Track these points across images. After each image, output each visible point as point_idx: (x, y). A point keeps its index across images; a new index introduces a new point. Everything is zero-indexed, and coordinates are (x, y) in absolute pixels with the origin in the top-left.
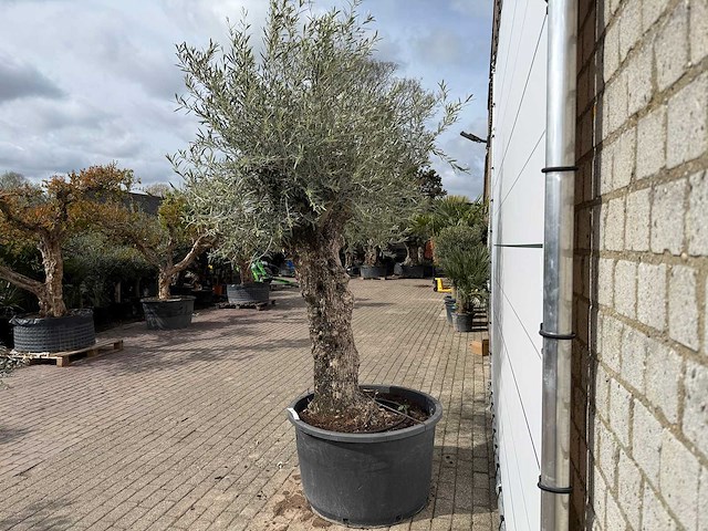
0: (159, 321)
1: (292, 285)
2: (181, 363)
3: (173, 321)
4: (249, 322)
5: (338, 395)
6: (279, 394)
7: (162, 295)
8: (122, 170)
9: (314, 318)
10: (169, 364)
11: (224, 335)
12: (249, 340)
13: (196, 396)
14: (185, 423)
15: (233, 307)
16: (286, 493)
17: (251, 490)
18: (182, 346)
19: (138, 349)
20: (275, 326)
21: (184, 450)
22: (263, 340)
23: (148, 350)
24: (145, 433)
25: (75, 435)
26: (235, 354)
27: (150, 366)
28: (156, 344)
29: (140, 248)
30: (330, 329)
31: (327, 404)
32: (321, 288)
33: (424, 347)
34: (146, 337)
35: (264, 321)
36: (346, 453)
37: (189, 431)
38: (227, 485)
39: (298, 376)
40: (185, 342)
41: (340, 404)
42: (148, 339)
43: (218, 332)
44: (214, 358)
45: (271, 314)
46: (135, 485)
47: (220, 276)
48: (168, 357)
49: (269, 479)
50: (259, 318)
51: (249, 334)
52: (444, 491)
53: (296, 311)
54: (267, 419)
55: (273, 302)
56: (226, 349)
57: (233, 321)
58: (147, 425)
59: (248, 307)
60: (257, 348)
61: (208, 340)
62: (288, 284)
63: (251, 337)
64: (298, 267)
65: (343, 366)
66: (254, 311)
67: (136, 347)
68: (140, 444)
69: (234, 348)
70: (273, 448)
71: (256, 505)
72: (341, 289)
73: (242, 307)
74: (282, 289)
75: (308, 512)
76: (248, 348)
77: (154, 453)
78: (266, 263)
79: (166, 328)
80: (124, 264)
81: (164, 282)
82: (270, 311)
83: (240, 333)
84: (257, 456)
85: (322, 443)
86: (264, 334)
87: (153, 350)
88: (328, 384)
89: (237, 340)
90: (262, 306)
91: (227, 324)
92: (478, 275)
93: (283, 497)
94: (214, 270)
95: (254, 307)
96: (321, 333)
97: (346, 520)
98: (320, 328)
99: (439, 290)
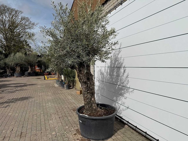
5: (94, 108)
16: (78, 139)
20: (3, 95)
31: (92, 110)
32: (88, 79)
53: (4, 89)
60: (7, 102)
76: (3, 103)
96: (88, 91)
97: (103, 140)
98: (88, 90)
99: (46, 79)
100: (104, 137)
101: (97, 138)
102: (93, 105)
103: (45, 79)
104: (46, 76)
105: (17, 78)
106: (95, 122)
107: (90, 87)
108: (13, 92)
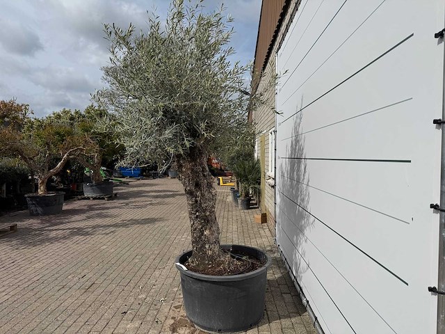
0: (40, 210)
1: (124, 183)
2: (65, 238)
3: (50, 209)
4: (104, 209)
5: (210, 253)
6: (143, 255)
7: (41, 192)
8: (20, 105)
9: (192, 205)
10: (56, 239)
11: (89, 218)
12: (107, 221)
13: (85, 260)
14: (85, 279)
15: (88, 198)
16: (173, 318)
17: (149, 318)
18: (61, 226)
19: (28, 231)
20: (122, 211)
21: (92, 297)
22: (118, 220)
23: (36, 230)
24: (58, 288)
25: (4, 294)
26: (101, 231)
27: (42, 241)
28: (41, 226)
29: (24, 158)
30: (205, 211)
31: (203, 259)
32: (197, 185)
33: (225, 220)
34: (31, 221)
35: (113, 208)
36: (222, 288)
37: (90, 284)
38: (131, 317)
39: (152, 242)
40: (62, 223)
41: (212, 258)
42: (34, 223)
43: (83, 216)
44: (87, 234)
45: (116, 203)
46: (65, 324)
47: (75, 177)
48: (53, 234)
49: (158, 310)
50: (108, 206)
51: (106, 216)
52: (270, 307)
53: (133, 200)
54: (141, 272)
55: (116, 194)
56: (94, 227)
57: (91, 208)
58: (57, 282)
59: (99, 198)
60: (116, 225)
61: (78, 222)
62: (121, 182)
63: (108, 219)
64: (181, 172)
65: (212, 234)
66: (103, 201)
67: (26, 228)
68: (58, 295)
69: (99, 226)
70: (153, 291)
71: (157, 328)
72: (210, 186)
73: (94, 199)
74: (117, 186)
75: (192, 328)
76: (109, 226)
77: (70, 301)
78: (105, 169)
79: (45, 214)
80: (9, 170)
81: (43, 183)
82: (115, 201)
83: (99, 216)
84: (144, 296)
85: (204, 283)
86: (116, 216)
87: (41, 230)
88: (203, 246)
89: (99, 221)
90: (108, 198)
91: (88, 210)
92: (254, 175)
93: (172, 321)
94: (71, 174)
95: (103, 199)
96: (197, 214)
97: (220, 331)
98: (197, 211)
99: (221, 184)
100: (221, 326)
101: (205, 324)
102: (207, 246)
103: (219, 184)
104: (221, 178)
105: (173, 180)
106: (199, 285)
107: (201, 204)
108: (141, 207)
